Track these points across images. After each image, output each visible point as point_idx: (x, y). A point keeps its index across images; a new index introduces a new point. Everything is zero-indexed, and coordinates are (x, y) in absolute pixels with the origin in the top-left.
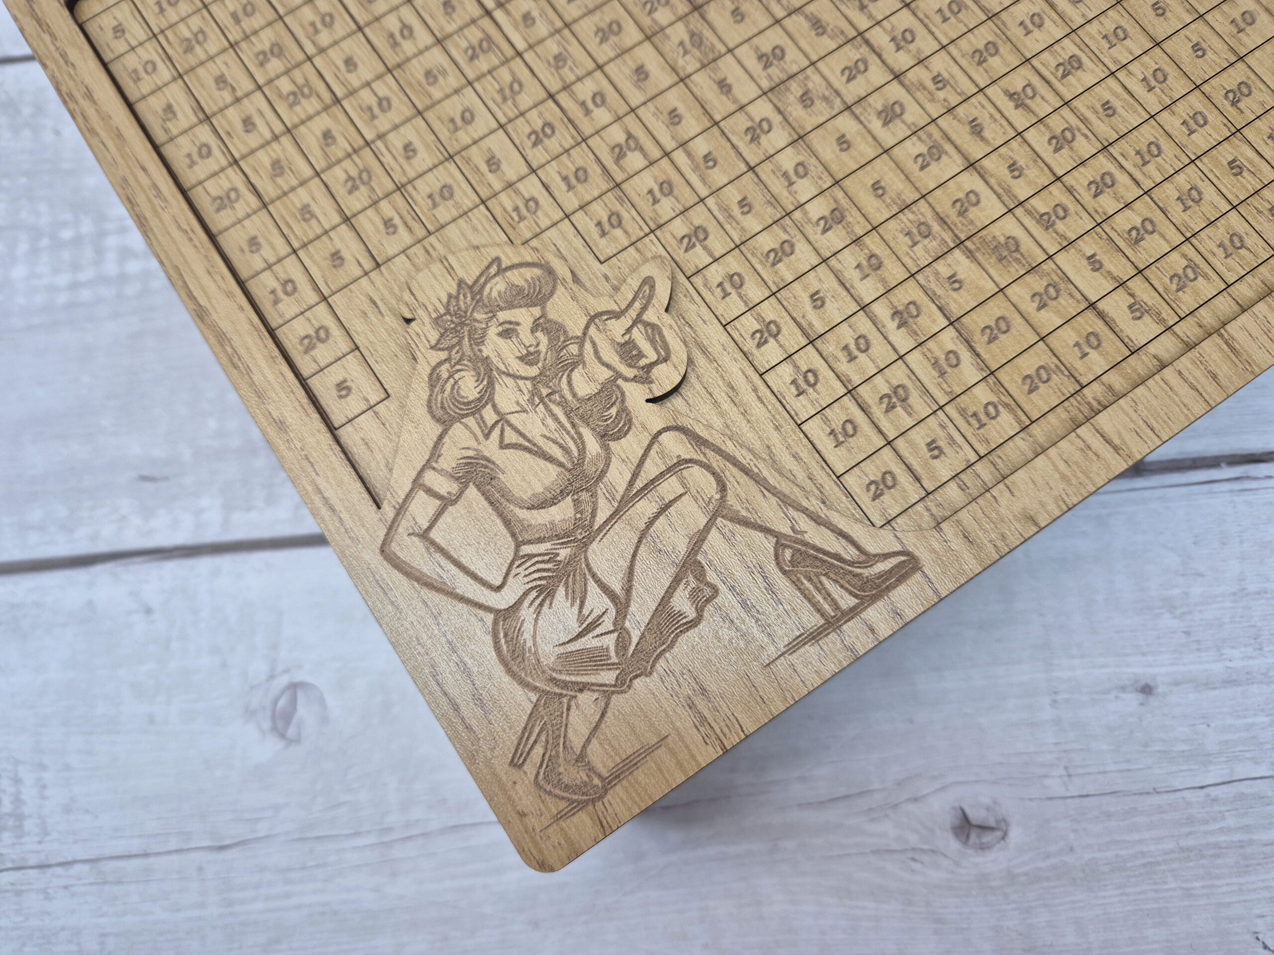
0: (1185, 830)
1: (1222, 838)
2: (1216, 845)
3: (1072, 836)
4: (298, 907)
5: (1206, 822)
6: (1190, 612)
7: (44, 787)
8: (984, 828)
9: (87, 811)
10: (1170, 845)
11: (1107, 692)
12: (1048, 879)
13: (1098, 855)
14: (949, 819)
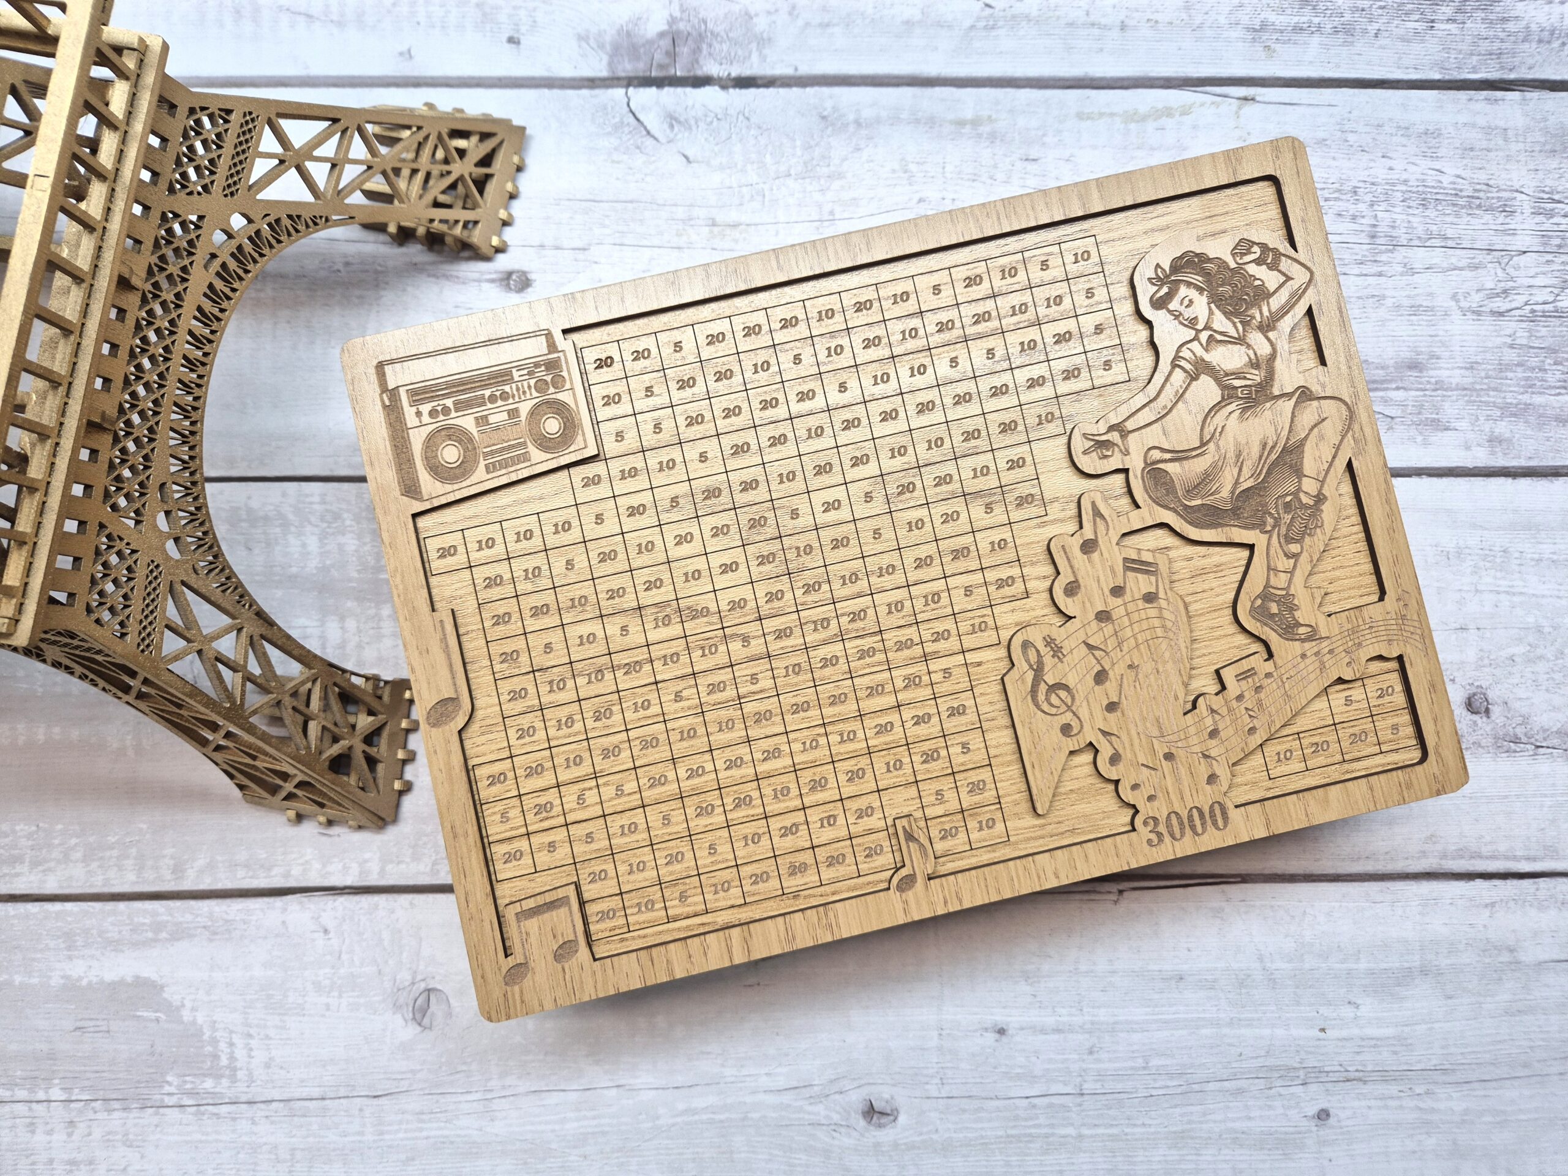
0: (1011, 1124)
1: (1033, 1131)
2: (1030, 1135)
3: (938, 1122)
4: (427, 1138)
5: (1026, 1120)
6: (1039, 982)
7: (251, 1049)
8: (882, 1114)
9: (282, 1068)
10: (1001, 1133)
11: (976, 1031)
12: (919, 1148)
13: (954, 1135)
14: (861, 1106)
